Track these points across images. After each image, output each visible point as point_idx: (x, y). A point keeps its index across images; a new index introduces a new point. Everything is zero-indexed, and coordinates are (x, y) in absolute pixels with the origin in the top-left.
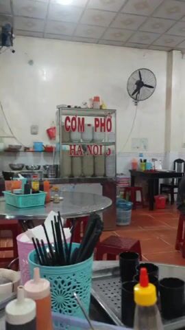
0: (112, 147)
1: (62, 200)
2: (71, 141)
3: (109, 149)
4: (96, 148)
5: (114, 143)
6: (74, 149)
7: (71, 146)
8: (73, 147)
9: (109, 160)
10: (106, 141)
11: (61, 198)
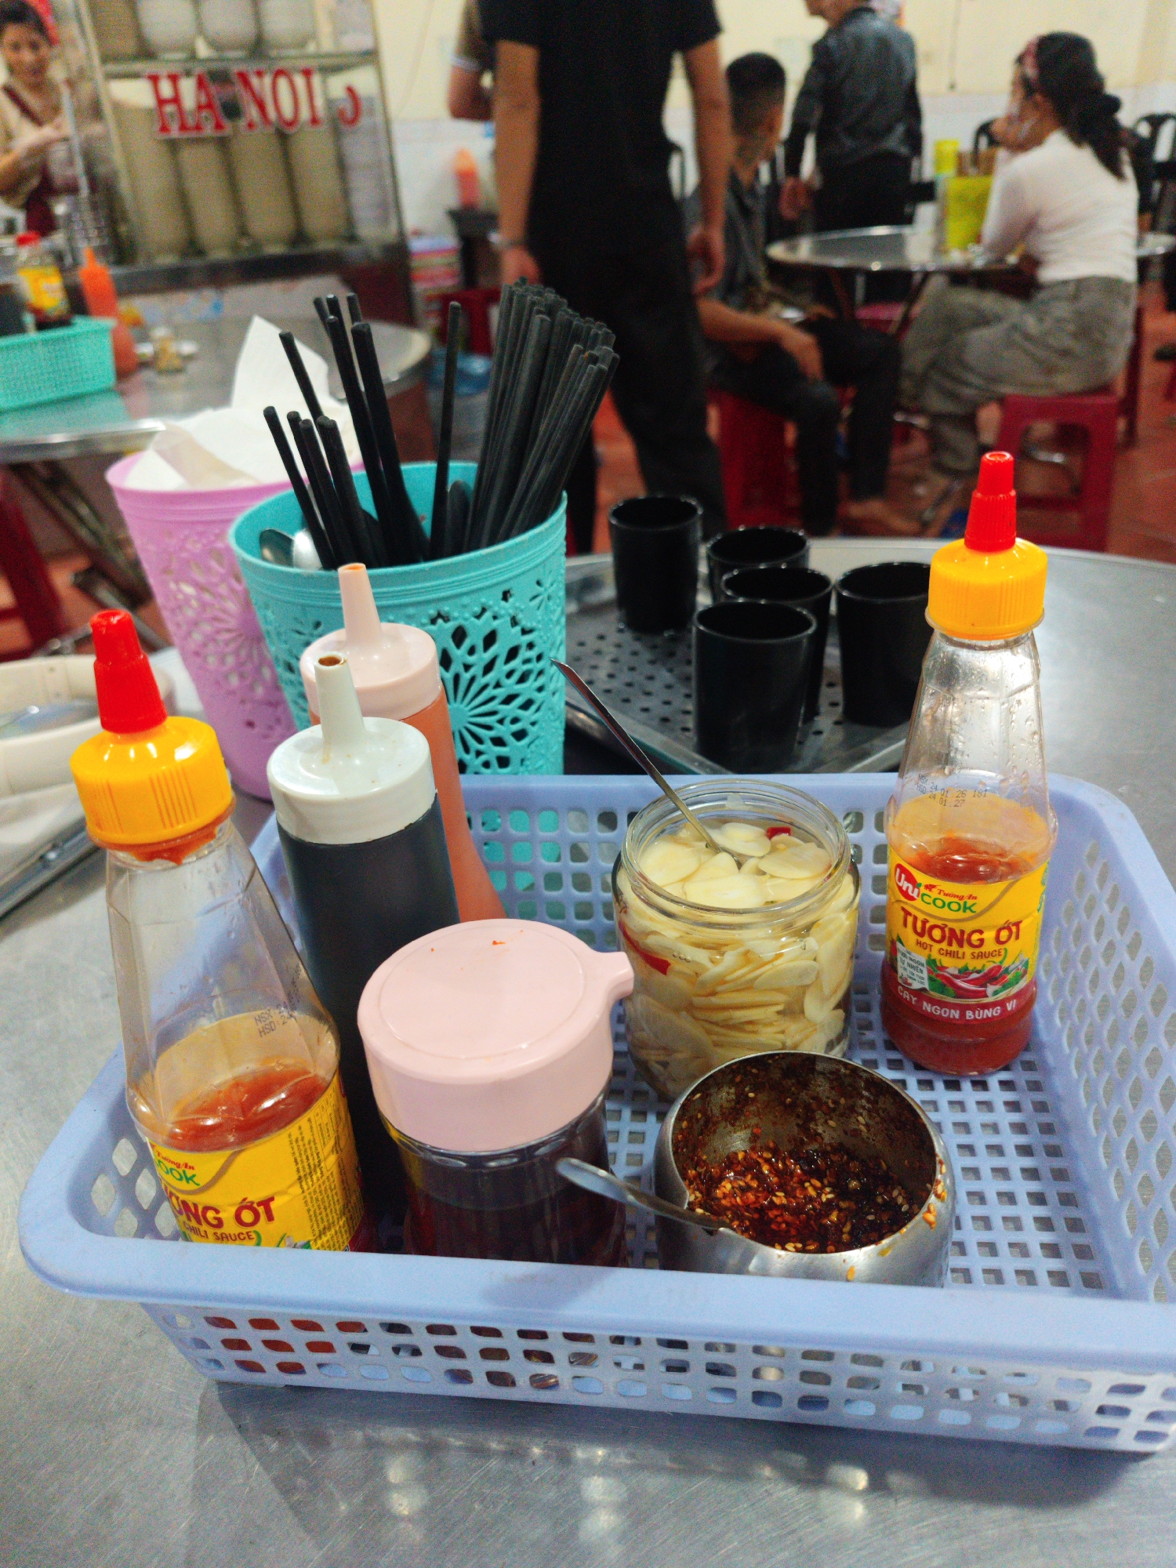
0: (363, 80)
1: (189, 358)
2: (146, 52)
3: (350, 90)
4: (283, 83)
5: (370, 57)
6: (176, 100)
7: (154, 79)
8: (166, 89)
9: (359, 150)
10: (327, 44)
11: (188, 348)
